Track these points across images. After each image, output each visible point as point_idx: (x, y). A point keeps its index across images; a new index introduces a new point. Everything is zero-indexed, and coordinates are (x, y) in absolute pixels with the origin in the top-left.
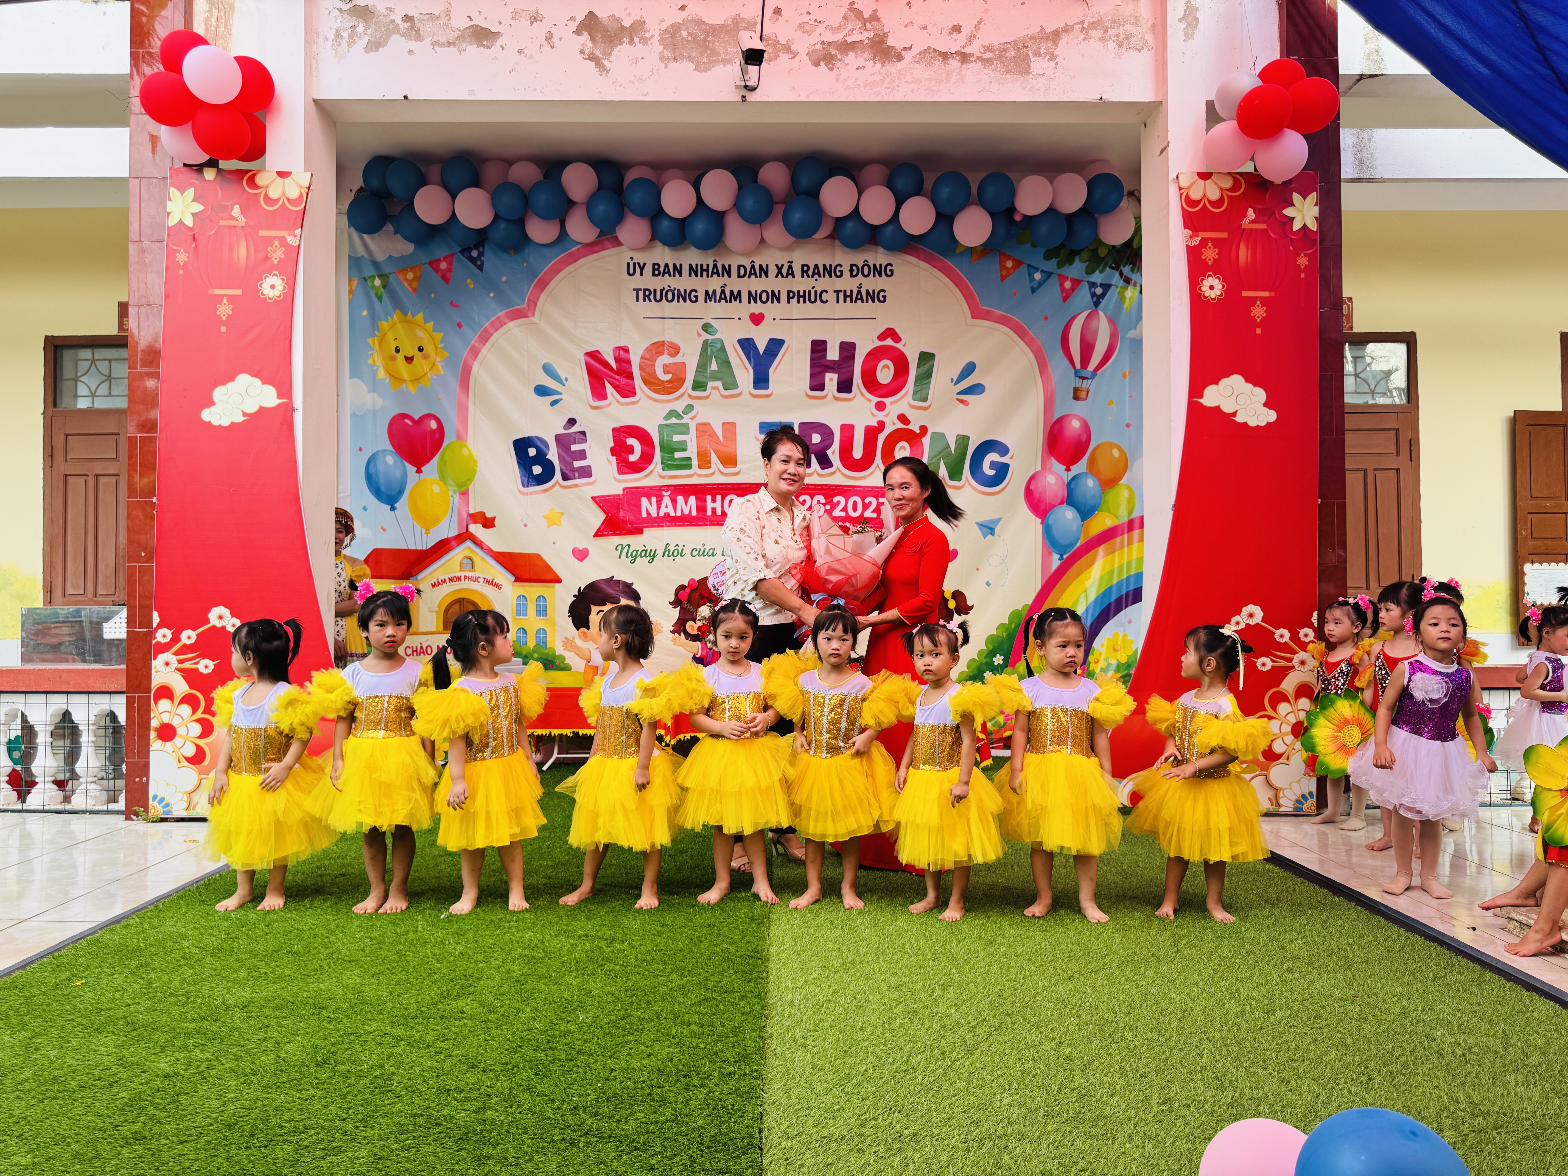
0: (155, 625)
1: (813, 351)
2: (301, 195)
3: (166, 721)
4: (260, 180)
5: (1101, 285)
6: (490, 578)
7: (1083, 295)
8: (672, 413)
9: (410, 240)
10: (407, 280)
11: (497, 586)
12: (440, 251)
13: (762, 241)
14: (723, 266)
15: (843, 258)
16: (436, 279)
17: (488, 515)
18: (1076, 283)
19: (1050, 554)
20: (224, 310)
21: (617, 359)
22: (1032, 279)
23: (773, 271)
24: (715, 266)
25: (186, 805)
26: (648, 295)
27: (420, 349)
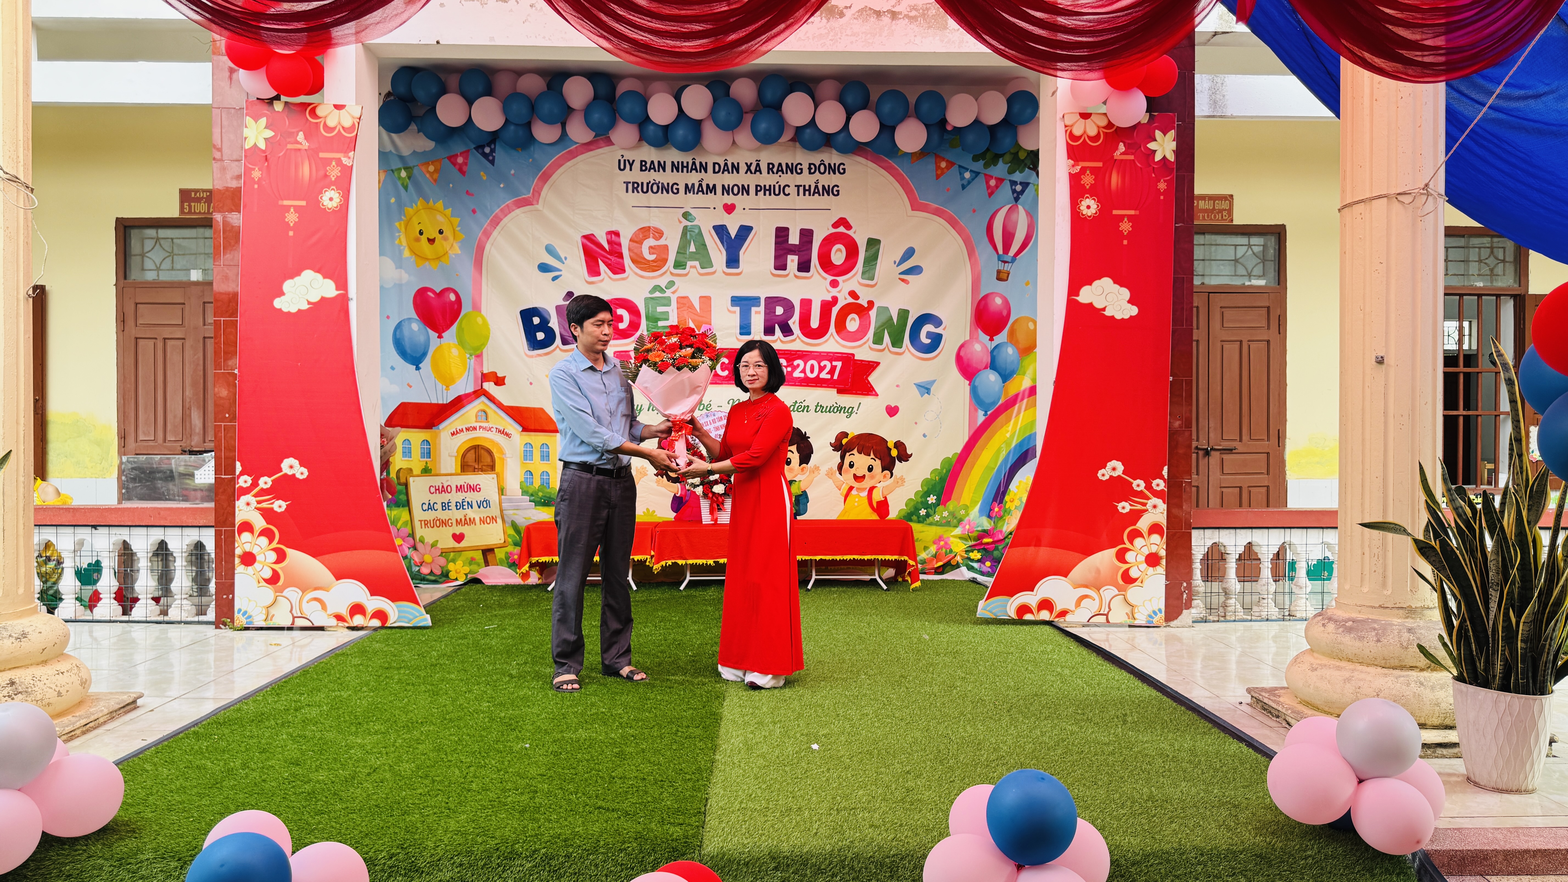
0: (238, 473)
1: (777, 236)
2: (354, 125)
3: (248, 550)
4: (319, 112)
5: (1021, 183)
6: (501, 428)
7: (1005, 191)
8: (657, 288)
9: (431, 138)
10: (428, 172)
11: (507, 435)
12: (458, 147)
13: (734, 143)
14: (701, 163)
15: (803, 158)
16: (455, 171)
17: (500, 375)
18: (1000, 181)
19: (976, 410)
20: (292, 218)
21: (609, 242)
22: (963, 178)
23: (743, 168)
24: (694, 163)
25: (264, 617)
26: (636, 187)
27: (441, 232)
